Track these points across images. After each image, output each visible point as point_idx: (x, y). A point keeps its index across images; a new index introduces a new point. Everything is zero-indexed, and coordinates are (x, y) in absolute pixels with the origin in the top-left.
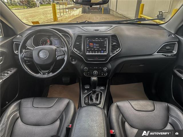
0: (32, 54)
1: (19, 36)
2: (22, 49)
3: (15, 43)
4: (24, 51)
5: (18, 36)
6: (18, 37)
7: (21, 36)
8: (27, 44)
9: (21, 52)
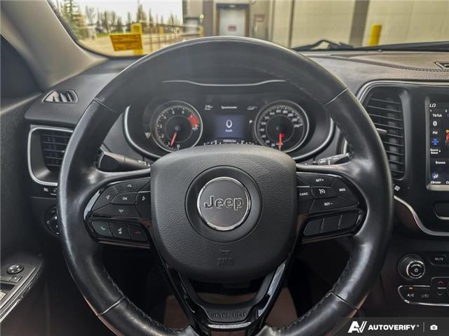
0: (148, 196)
1: (55, 94)
2: (84, 170)
3: (34, 128)
4: (92, 178)
5: (52, 96)
6: (50, 99)
7: (65, 95)
8: (105, 141)
9: (76, 183)
